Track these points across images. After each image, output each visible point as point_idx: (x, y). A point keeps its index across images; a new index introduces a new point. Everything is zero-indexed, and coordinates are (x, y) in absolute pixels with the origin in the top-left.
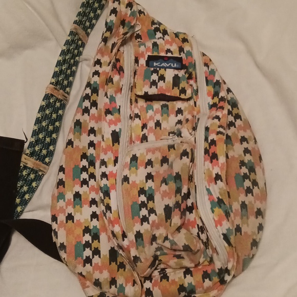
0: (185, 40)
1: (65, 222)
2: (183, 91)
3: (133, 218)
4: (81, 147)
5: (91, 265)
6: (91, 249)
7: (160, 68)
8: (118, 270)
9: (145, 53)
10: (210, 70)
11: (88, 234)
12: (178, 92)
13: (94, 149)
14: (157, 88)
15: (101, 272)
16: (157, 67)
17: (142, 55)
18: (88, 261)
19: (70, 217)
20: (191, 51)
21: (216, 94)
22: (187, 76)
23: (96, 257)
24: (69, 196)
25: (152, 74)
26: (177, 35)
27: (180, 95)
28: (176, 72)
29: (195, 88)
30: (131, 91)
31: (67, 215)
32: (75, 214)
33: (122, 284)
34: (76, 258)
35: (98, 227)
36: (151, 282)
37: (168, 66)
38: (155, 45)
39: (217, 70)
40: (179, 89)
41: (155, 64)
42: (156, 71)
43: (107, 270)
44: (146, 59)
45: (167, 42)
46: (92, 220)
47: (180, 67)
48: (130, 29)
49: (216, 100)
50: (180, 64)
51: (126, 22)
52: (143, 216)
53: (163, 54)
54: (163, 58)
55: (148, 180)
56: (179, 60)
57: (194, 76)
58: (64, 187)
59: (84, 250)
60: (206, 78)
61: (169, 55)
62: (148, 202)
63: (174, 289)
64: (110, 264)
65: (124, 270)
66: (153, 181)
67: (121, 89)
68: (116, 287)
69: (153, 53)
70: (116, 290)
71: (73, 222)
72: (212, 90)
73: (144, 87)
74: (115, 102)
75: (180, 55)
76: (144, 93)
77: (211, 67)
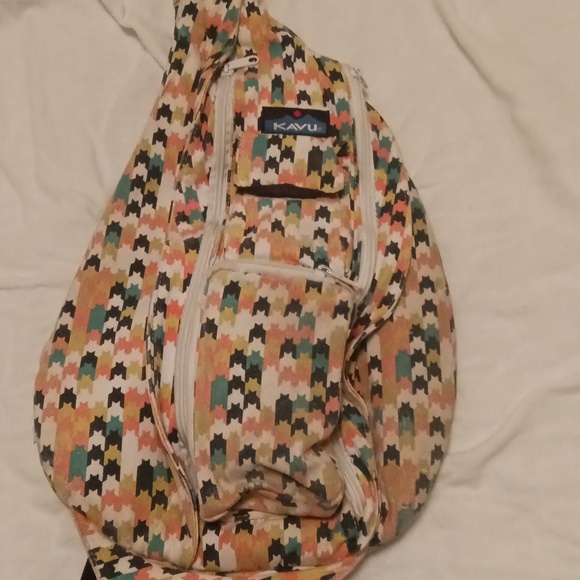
0: (336, 76)
1: (57, 406)
2: (328, 179)
3: (212, 408)
4: (114, 271)
5: (100, 493)
6: (102, 463)
7: (285, 134)
8: (153, 508)
9: (256, 103)
10: (381, 138)
11: (101, 432)
12: (318, 179)
13: (142, 276)
14: (277, 172)
15: (118, 509)
16: (279, 131)
17: (252, 106)
18: (94, 484)
19: (68, 397)
20: (347, 99)
21: (392, 185)
22: (337, 149)
23: (111, 479)
24: (74, 358)
25: (269, 147)
26: (320, 63)
27: (322, 186)
28: (316, 142)
29: (353, 174)
30: (229, 181)
31: (62, 392)
32: (79, 391)
33: (160, 535)
34: (71, 479)
35: (121, 419)
36: (217, 533)
37: (301, 128)
38: (278, 82)
39: (394, 139)
40: (320, 174)
41: (276, 126)
42: (276, 141)
43: (130, 506)
44: (259, 115)
45: (300, 76)
46: (110, 405)
47: (325, 132)
48: (226, 46)
49: (391, 196)
50: (324, 125)
51: (219, 31)
52: (233, 405)
53: (291, 104)
54: (290, 111)
55: (254, 338)
56: (322, 117)
57: (351, 150)
58: (67, 341)
59: (89, 463)
60: (375, 153)
61: (304, 105)
62: (247, 380)
63: (262, 548)
64: (138, 493)
65: (165, 507)
66: (263, 341)
67: (208, 176)
68: (146, 539)
69: (273, 102)
70: (146, 545)
71: (74, 406)
72: (385, 177)
73: (252, 170)
74: (197, 200)
75: (325, 105)
76: (251, 182)
77: (384, 133)
